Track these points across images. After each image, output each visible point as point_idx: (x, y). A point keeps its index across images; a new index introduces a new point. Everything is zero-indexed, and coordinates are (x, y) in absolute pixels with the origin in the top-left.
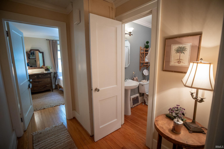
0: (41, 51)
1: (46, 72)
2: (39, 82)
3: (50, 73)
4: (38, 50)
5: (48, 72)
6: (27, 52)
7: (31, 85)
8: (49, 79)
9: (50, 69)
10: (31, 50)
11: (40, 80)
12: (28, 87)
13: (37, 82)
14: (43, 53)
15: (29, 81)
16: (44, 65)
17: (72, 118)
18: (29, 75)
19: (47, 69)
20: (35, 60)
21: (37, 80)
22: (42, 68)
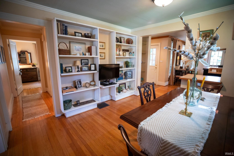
0: (29, 52)
1: (33, 67)
2: (27, 74)
3: (36, 68)
4: (26, 51)
5: (35, 67)
6: (18, 53)
7: (21, 73)
8: (35, 73)
9: (36, 65)
10: (21, 51)
11: (28, 73)
12: (19, 74)
13: (26, 74)
14: (30, 53)
15: (20, 70)
16: (31, 62)
17: (46, 91)
18: (21, 69)
19: (34, 65)
20: (25, 58)
21: (26, 73)
22: (30, 64)
